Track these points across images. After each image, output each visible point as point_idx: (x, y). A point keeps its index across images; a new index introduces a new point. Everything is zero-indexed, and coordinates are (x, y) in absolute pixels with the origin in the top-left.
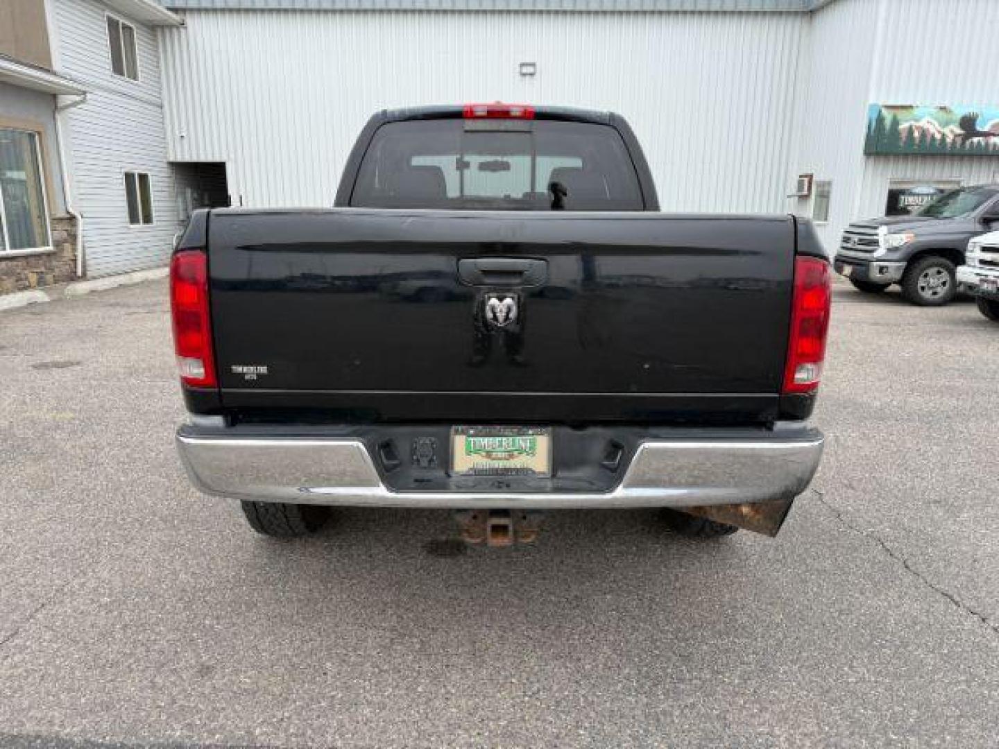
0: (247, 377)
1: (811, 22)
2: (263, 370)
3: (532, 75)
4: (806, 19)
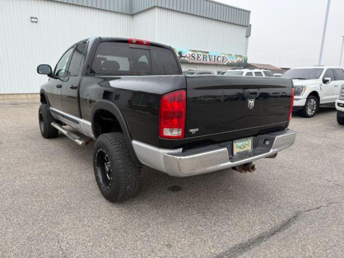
0: (193, 133)
1: (132, 18)
2: (197, 130)
3: (36, 22)
4: (131, 17)
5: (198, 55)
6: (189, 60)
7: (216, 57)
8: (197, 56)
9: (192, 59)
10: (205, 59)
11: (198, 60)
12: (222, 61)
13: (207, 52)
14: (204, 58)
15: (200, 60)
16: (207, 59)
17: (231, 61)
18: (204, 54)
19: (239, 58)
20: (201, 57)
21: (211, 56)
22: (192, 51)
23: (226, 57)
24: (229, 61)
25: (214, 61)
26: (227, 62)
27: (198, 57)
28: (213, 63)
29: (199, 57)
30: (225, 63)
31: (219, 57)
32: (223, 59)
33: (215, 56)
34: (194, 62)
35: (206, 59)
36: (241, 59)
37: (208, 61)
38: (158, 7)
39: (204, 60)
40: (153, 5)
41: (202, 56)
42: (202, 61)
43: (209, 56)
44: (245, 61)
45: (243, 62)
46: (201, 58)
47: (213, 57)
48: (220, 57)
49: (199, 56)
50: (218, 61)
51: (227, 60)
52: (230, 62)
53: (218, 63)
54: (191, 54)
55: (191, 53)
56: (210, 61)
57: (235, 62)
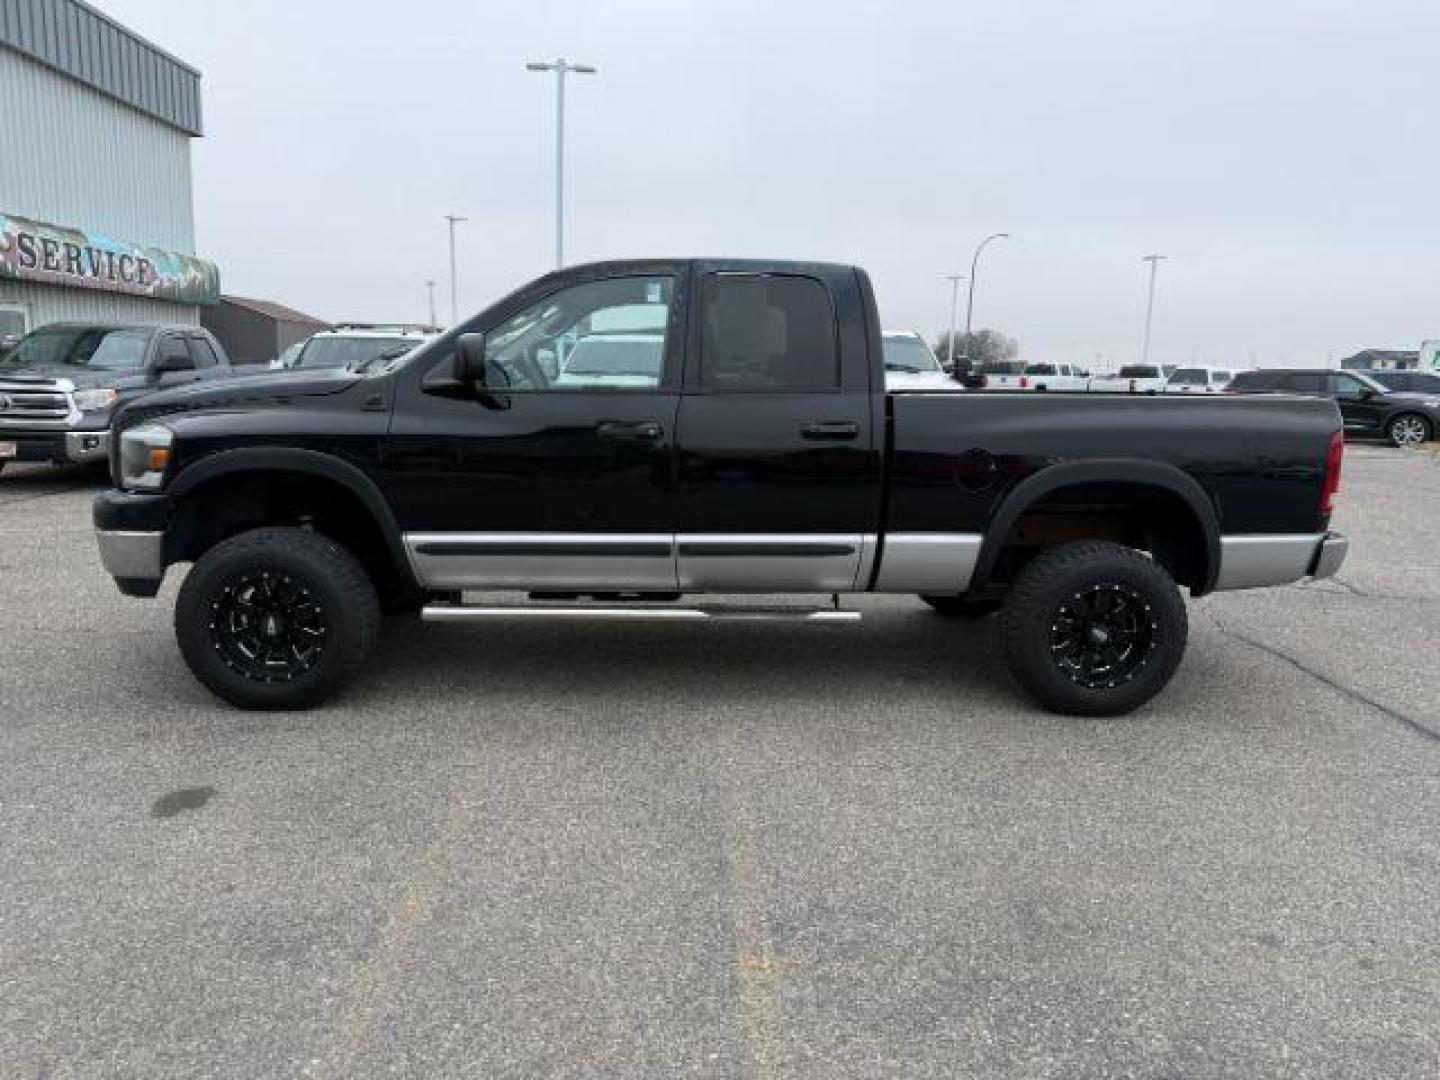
5: (45, 242)
6: (10, 266)
7: (116, 261)
8: (41, 246)
9: (22, 263)
10: (74, 265)
11: (47, 267)
12: (138, 279)
13: (76, 233)
14: (69, 257)
15: (58, 269)
16: (83, 267)
17: (170, 280)
18: (66, 239)
19: (192, 272)
20: (60, 254)
21: (94, 253)
22: (20, 220)
23: (151, 261)
24: (161, 281)
25: (111, 276)
26: (157, 282)
27: (48, 254)
28: (113, 285)
29: (52, 254)
30: (150, 290)
31: (127, 261)
32: (142, 271)
33: (110, 255)
34: (30, 277)
35: (79, 266)
36: (200, 277)
37: (89, 273)
39: (70, 270)
41: (62, 250)
42: (62, 275)
43: (89, 250)
44: (211, 280)
45: (207, 286)
46: (57, 256)
47: (105, 258)
48: (131, 259)
49: (51, 246)
50: (123, 276)
51: (154, 276)
52: (166, 284)
53: (127, 287)
54: (15, 235)
55: (15, 230)
56: (96, 273)
57: (183, 285)
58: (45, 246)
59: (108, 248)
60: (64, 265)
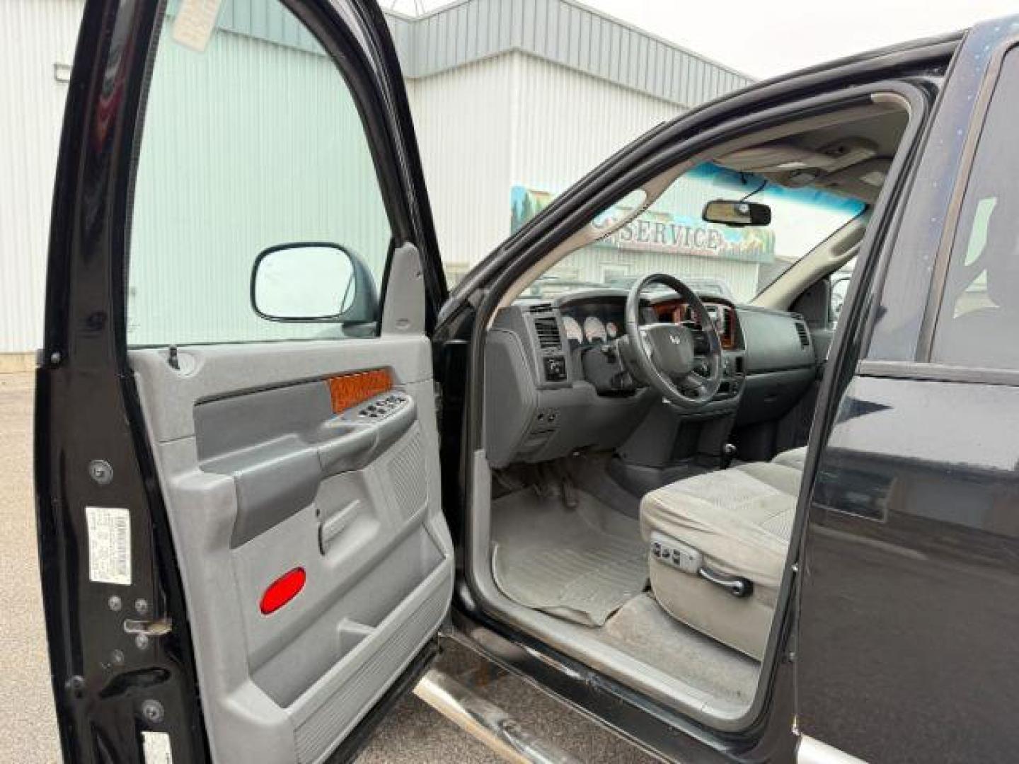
6: (613, 241)
7: (692, 232)
10: (660, 237)
11: (639, 239)
12: (706, 245)
13: (666, 215)
14: (657, 232)
15: (647, 240)
16: (666, 238)
17: (732, 244)
18: (657, 220)
19: (753, 236)
20: (650, 230)
21: (676, 228)
24: (726, 245)
25: (687, 244)
26: (722, 247)
27: (642, 231)
28: (686, 249)
29: (644, 231)
30: (716, 252)
31: (700, 233)
32: (711, 239)
33: (688, 229)
34: (627, 247)
35: (663, 237)
36: (758, 241)
37: (670, 243)
38: (522, 53)
39: (656, 241)
40: (504, 47)
41: (653, 228)
42: (651, 244)
43: (673, 226)
44: (768, 245)
45: (764, 249)
46: (648, 232)
47: (684, 231)
48: (704, 231)
50: (696, 244)
51: (721, 241)
52: (730, 247)
53: (698, 250)
56: (675, 242)
57: (744, 247)
58: (640, 225)
59: (687, 225)
60: (652, 238)
